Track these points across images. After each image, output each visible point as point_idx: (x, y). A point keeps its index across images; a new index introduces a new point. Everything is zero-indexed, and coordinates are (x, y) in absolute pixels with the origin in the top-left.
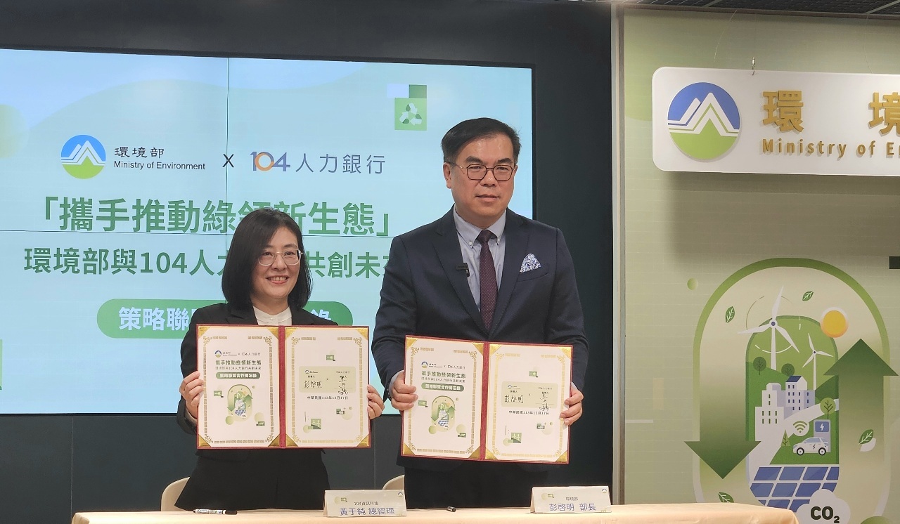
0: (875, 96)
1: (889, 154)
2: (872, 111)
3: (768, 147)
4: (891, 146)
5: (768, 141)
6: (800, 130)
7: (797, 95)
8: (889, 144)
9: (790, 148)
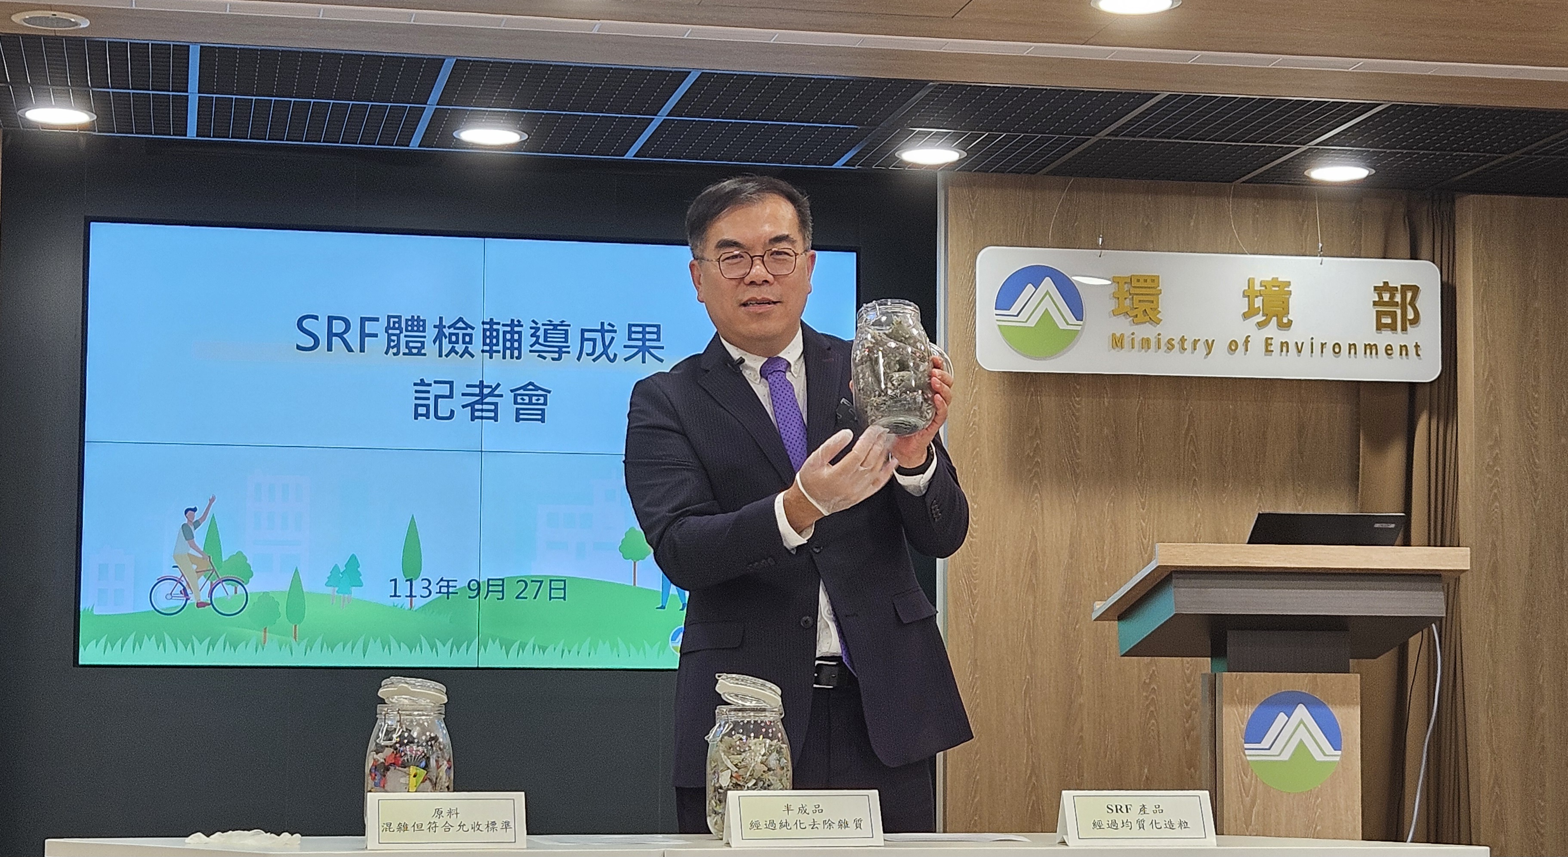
0: (1250, 282)
1: (1268, 351)
2: (1247, 299)
3: (1117, 342)
4: (1269, 341)
5: (1118, 335)
6: (1155, 322)
7: (1155, 279)
8: (1267, 339)
9: (1146, 344)
